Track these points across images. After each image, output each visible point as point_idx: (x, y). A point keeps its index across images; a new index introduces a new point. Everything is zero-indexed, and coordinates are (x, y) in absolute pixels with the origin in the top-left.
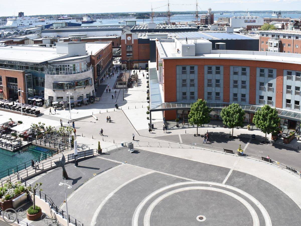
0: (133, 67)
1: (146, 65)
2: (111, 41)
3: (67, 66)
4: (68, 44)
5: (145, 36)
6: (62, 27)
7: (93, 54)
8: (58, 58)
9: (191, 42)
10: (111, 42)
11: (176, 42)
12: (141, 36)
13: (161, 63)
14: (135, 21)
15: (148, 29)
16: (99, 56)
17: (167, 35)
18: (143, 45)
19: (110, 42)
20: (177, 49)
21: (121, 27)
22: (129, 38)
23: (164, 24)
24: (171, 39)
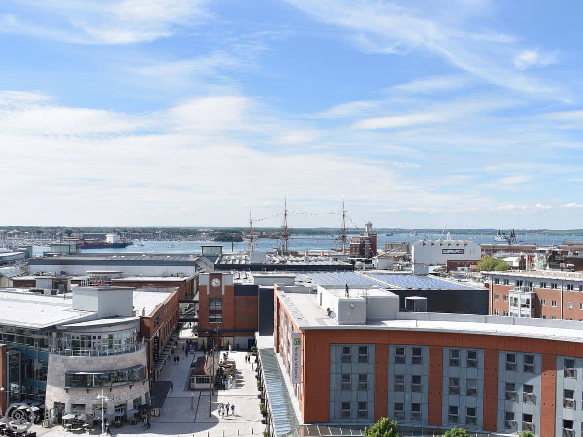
0: (222, 345)
1: (249, 340)
2: (178, 288)
3: (97, 338)
4: (99, 290)
5: (245, 278)
6: (70, 254)
7: (147, 315)
8: (77, 319)
9: (356, 295)
10: (177, 290)
11: (321, 294)
12: (238, 279)
13: (298, 338)
14: (221, 247)
15: (249, 263)
16: (158, 320)
17: (294, 277)
18: (244, 297)
19: (175, 290)
20: (326, 310)
21: (192, 259)
22: (216, 282)
23: (279, 255)
24: (303, 286)
